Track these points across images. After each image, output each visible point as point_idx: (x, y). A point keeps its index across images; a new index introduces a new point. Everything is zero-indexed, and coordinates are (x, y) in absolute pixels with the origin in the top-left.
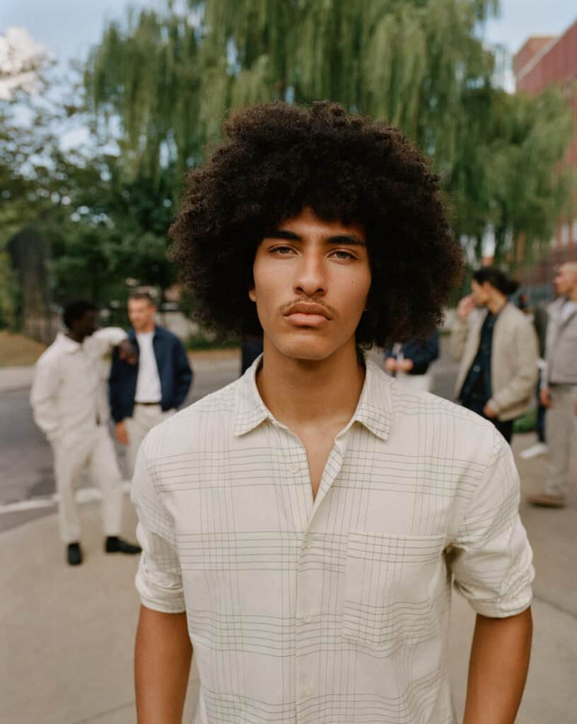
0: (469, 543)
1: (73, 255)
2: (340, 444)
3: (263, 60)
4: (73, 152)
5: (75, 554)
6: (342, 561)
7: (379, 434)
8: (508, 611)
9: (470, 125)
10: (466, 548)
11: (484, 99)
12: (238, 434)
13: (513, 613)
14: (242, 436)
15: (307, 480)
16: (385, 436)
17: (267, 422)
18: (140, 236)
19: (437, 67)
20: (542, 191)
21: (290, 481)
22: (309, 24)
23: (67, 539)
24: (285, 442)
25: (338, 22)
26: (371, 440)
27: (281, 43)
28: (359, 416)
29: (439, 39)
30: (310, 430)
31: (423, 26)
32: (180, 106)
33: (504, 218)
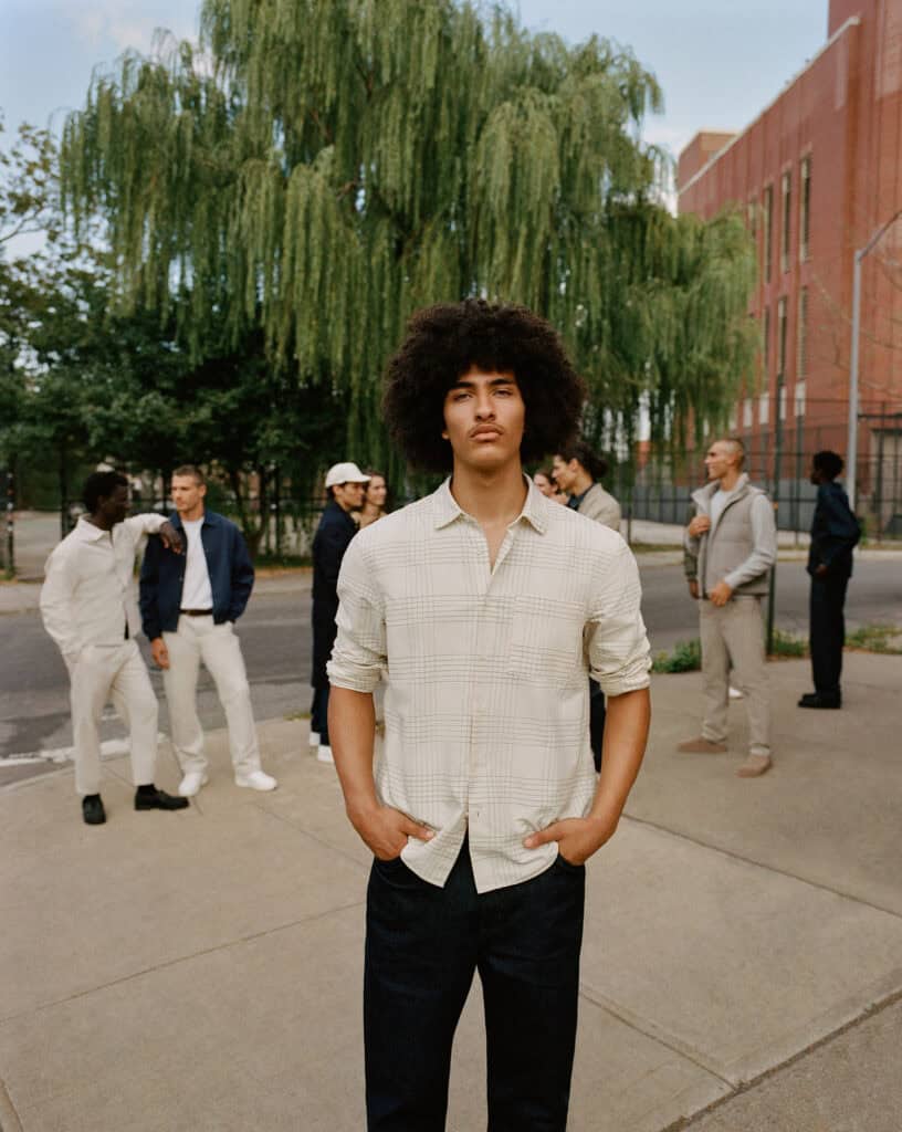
0: (602, 615)
1: (32, 421)
2: (512, 533)
3: (328, 152)
4: (20, 265)
5: (94, 810)
6: (511, 616)
7: (538, 529)
8: (630, 686)
9: (617, 255)
10: (600, 620)
11: (636, 221)
12: (438, 526)
13: (634, 688)
14: (440, 529)
15: (487, 559)
16: (542, 531)
17: (459, 519)
18: (137, 396)
19: (571, 176)
20: (718, 353)
21: (475, 560)
22: (395, 103)
23: (83, 791)
24: (472, 532)
25: (436, 105)
26: (532, 532)
27: (353, 128)
28: (525, 513)
29: (575, 137)
30: (489, 525)
31: (555, 119)
32: (202, 209)
33: (664, 388)
